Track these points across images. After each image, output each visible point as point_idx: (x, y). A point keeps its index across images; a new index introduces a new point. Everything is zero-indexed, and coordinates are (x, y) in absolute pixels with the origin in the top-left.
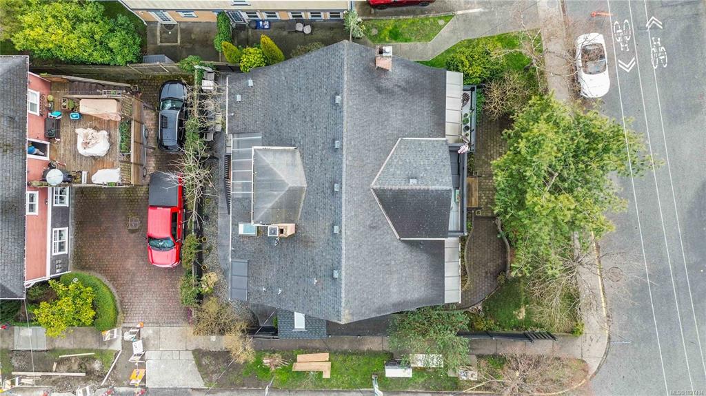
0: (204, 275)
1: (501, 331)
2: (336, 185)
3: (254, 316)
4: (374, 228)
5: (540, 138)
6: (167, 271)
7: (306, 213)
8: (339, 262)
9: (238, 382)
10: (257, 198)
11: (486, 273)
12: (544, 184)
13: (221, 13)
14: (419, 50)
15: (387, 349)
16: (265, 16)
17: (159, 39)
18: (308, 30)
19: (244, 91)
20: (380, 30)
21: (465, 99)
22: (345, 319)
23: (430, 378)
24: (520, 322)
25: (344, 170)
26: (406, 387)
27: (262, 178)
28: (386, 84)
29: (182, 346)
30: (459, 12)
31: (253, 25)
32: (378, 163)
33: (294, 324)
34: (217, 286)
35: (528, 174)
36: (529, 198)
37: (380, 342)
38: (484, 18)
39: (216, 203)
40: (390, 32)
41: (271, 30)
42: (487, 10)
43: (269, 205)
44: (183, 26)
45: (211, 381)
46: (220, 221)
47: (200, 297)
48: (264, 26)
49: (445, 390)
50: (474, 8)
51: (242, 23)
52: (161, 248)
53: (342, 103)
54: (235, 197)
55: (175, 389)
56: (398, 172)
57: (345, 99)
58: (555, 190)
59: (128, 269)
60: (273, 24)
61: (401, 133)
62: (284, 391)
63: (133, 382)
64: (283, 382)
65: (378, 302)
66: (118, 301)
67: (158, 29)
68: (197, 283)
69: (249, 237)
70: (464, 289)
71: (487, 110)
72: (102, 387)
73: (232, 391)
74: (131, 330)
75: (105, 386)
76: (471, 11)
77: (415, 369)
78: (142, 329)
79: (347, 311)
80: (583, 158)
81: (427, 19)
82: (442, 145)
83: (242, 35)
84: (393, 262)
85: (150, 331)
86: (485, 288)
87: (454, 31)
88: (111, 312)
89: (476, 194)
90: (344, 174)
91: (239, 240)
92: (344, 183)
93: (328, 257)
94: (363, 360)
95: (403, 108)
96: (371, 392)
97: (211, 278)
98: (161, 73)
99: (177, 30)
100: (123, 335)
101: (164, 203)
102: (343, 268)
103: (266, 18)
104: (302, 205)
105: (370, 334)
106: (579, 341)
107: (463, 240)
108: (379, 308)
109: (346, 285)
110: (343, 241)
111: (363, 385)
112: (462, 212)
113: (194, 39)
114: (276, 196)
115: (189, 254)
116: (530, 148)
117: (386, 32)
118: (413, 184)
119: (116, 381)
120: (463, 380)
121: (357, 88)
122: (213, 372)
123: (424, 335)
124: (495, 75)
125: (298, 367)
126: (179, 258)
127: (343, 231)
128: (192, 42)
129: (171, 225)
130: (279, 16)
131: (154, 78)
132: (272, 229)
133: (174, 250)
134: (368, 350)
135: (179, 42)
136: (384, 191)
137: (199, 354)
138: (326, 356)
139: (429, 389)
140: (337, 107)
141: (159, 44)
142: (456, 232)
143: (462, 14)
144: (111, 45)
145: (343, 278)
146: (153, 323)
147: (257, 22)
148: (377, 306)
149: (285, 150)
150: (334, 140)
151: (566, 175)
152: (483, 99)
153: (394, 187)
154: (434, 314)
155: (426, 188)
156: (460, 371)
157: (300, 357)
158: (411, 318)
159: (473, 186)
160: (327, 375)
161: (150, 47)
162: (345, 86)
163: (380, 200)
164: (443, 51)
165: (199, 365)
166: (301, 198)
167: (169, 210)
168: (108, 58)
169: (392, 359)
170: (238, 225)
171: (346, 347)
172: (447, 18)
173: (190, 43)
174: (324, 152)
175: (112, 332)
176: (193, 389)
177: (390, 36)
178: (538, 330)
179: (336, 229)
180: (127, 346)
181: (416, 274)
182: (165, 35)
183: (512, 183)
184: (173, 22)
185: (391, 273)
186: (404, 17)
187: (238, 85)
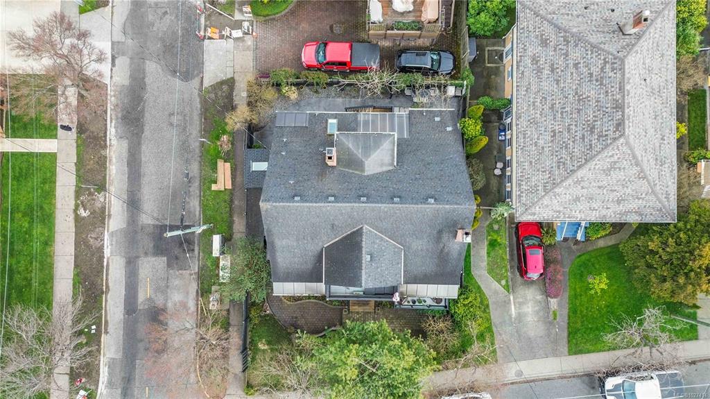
0: (296, 88)
1: (249, 329)
2: (365, 198)
3: (262, 127)
4: (333, 227)
5: (401, 355)
6: (299, 56)
7: (344, 175)
8: (306, 201)
9: (208, 115)
10: (356, 137)
11: (296, 318)
12: (366, 360)
13: (510, 101)
14: (481, 264)
15: (234, 236)
16: (508, 137)
17: (490, 49)
18: (497, 172)
19: (443, 124)
20: (497, 232)
21: (438, 300)
22: (264, 206)
23: (211, 271)
24: (256, 345)
25: (377, 205)
26: (204, 252)
27: (372, 140)
28: (445, 236)
29: (237, 68)
30: (512, 298)
31: (501, 127)
32: (384, 231)
33: (256, 161)
34: (287, 98)
35: (374, 346)
36: (354, 347)
37: (241, 230)
38: (507, 318)
39: (354, 97)
40: (496, 240)
41: (498, 142)
42: (513, 320)
43: (350, 146)
44: (501, 68)
45: (209, 92)
46: (340, 100)
47: (278, 85)
48: (501, 135)
49: (201, 283)
50: (515, 308)
51: (504, 118)
52: (317, 52)
53: (428, 204)
54: (359, 116)
55: (203, 64)
56: (376, 246)
57: (431, 206)
58: (362, 370)
59: (300, 24)
60: (502, 143)
61: (407, 249)
62: (201, 152)
63: (209, 30)
64: (208, 151)
65: (275, 230)
66: (274, 16)
67: (499, 48)
68: (289, 83)
69: (326, 128)
70: (283, 298)
71: (428, 318)
72: (205, 3)
73: (201, 110)
74: (250, 27)
75: (205, 6)
76: (513, 307)
77: (218, 258)
78: (251, 36)
79: (269, 207)
80: (387, 391)
81: (506, 271)
82: (397, 281)
83: (494, 118)
84: (306, 242)
85: (249, 43)
86: (283, 316)
87: (496, 292)
88: (266, 12)
89: (360, 309)
90: (374, 205)
91: (323, 119)
92: (366, 205)
93: (310, 192)
94: (226, 216)
95: (427, 250)
96: (200, 223)
97: (293, 94)
98: (462, 52)
99: (498, 63)
100: (247, 21)
101: (355, 55)
102: (302, 204)
103: (507, 138)
104: (351, 171)
105: (247, 223)
106: (240, 392)
107: (323, 298)
108: (270, 231)
109: (289, 206)
110: (322, 204)
111: (205, 215)
112: (345, 297)
113: (490, 78)
114: (358, 151)
115: (313, 76)
116: (395, 348)
117: (495, 237)
118: (366, 258)
119: (210, 15)
120: (209, 298)
121: (440, 215)
122: (216, 94)
123: (247, 265)
124: (456, 325)
125: (220, 163)
126: (309, 68)
127: (330, 204)
128: (489, 76)
129: (336, 62)
130: (508, 148)
131: (458, 45)
132: (332, 150)
133: (315, 63)
134: (234, 220)
135: (489, 65)
136: (361, 235)
137: (230, 83)
138: (229, 186)
139: (202, 271)
140: (425, 200)
141: (487, 49)
142: (329, 291)
143: (510, 300)
144: (482, 15)
145: (295, 204)
146: (257, 45)
147: (504, 130)
148: (273, 230)
149: (394, 158)
150: (400, 197)
151: (374, 377)
152: (438, 315)
153: (364, 243)
154: (264, 275)
155: (363, 268)
156: (217, 296)
157: (228, 165)
158: (261, 256)
159: (367, 307)
160: (214, 187)
161: (484, 41)
162: (441, 206)
163: (354, 232)
164: (479, 283)
165: (222, 83)
166: (356, 170)
167: (349, 60)
168: (472, 11)
169: (226, 240)
170: (336, 118)
171: (236, 203)
172: (507, 287)
173: (487, 74)
174: (391, 189)
175: (250, 13)
176: (202, 78)
177: (492, 240)
178: (249, 359)
179: (332, 199)
180: (237, 25)
181: (296, 260)
182: (494, 54)
183: (368, 336)
184: (505, 61)
185: (298, 240)
186: (508, 252)
187: (448, 118)
